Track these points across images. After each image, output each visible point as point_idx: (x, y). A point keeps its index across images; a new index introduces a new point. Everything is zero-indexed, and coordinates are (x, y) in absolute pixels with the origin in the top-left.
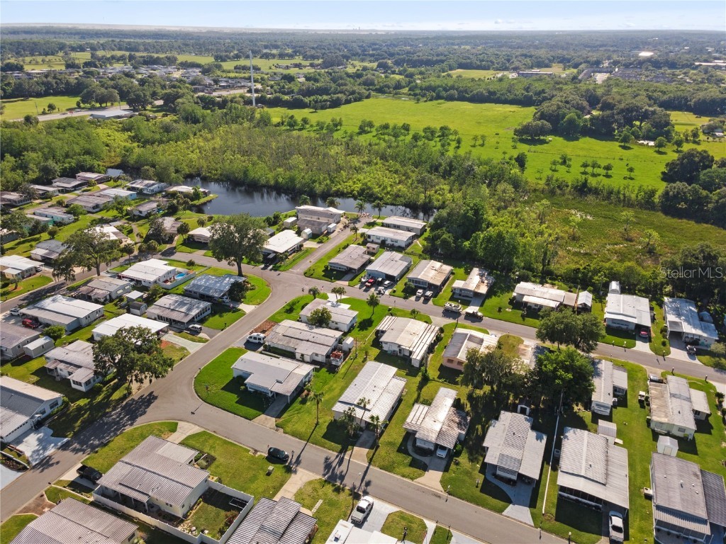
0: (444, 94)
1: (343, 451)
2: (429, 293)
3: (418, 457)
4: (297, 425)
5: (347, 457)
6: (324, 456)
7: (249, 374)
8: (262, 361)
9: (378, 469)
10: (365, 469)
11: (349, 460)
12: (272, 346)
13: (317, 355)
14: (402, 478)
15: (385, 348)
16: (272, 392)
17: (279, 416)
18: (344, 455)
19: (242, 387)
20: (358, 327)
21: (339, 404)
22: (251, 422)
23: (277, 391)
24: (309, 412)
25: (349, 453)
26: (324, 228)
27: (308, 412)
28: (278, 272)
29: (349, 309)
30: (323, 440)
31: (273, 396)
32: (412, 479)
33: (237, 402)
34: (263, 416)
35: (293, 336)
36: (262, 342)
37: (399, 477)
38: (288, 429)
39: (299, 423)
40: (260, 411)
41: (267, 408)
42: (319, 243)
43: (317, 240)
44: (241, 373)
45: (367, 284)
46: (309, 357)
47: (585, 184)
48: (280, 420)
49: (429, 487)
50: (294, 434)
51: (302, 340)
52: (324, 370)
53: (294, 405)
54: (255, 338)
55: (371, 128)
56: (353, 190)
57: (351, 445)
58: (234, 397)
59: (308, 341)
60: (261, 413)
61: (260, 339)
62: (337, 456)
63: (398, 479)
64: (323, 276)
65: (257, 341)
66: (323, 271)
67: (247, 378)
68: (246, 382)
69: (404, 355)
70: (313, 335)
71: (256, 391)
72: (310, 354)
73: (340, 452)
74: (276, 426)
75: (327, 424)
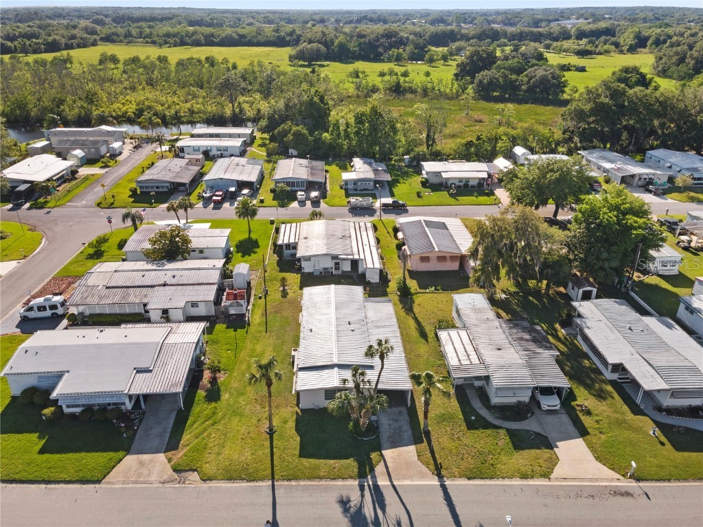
0: (187, 40)
1: (365, 470)
2: (314, 194)
3: (514, 426)
4: (226, 451)
5: (383, 482)
6: (332, 497)
7: (59, 376)
8: (81, 341)
9: (467, 482)
10: (441, 493)
11: (394, 486)
12: (87, 313)
13: (194, 304)
14: (524, 482)
15: (307, 267)
16: (130, 397)
17: (172, 445)
18: (374, 477)
19: (48, 411)
20: (238, 252)
21: (301, 374)
22: (103, 485)
23: (145, 391)
24: (237, 412)
25: (380, 469)
26: (103, 150)
27: (235, 413)
28: (46, 210)
29: (211, 227)
30: (307, 462)
31: (137, 405)
32: (546, 475)
33: (42, 452)
34: (130, 460)
35: (129, 284)
36: (60, 311)
37: (517, 482)
38: (209, 469)
39: (228, 444)
40: (116, 450)
41: (132, 438)
42: (102, 167)
43: (100, 164)
44: (31, 382)
45: (214, 198)
46: (180, 312)
47: (398, 85)
48: (178, 455)
49: (591, 480)
50: (230, 476)
51: (153, 286)
52: (220, 327)
53: (196, 409)
54: (41, 308)
55: (115, 64)
56: (126, 112)
57: (374, 451)
58: (33, 441)
59: (164, 285)
60: (121, 454)
61: (53, 307)
62: (362, 488)
63: (522, 488)
64: (133, 202)
65: (48, 313)
66: (130, 197)
67: (53, 388)
68: (54, 395)
69: (343, 272)
70: (170, 274)
71: (88, 409)
72: (182, 304)
73: (362, 475)
74: (176, 470)
75: (292, 424)
